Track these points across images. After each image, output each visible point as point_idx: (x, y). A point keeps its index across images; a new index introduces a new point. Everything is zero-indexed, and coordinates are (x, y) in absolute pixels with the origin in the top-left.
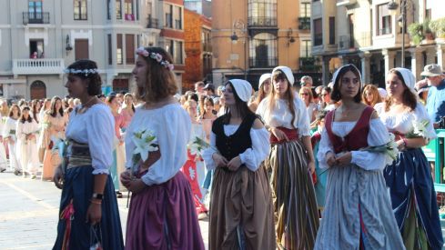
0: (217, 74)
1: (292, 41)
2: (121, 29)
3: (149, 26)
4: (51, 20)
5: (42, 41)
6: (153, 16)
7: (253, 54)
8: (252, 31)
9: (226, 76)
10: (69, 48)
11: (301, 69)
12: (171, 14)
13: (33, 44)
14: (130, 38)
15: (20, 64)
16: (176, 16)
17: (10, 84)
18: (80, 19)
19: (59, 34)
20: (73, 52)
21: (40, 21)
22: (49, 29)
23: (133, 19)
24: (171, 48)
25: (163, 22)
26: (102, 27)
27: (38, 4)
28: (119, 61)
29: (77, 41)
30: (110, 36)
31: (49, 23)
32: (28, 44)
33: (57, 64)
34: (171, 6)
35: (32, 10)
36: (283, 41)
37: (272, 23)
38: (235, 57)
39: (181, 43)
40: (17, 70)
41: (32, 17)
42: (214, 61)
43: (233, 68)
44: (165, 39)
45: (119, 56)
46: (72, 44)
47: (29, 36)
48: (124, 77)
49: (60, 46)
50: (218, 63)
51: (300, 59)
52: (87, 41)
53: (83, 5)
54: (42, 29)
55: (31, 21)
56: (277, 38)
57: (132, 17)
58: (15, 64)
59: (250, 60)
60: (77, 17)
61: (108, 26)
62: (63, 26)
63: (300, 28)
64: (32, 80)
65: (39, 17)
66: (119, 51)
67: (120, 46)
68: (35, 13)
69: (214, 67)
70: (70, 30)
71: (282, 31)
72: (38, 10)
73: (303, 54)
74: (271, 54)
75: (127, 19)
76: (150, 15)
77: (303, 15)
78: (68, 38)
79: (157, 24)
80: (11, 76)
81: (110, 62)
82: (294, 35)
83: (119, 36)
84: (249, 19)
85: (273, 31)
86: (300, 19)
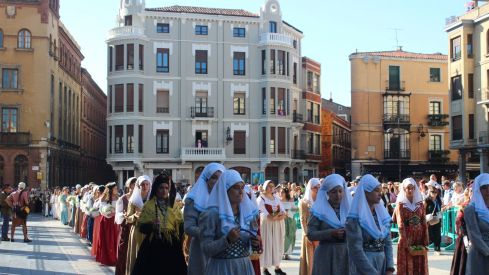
0: (356, 164)
1: (423, 135)
2: (274, 122)
3: (295, 121)
4: (215, 115)
5: (206, 131)
6: (298, 112)
7: (387, 147)
8: (386, 126)
9: (365, 166)
10: (229, 139)
11: (429, 160)
12: (312, 111)
13: (199, 134)
14: (282, 130)
15: (188, 152)
16: (315, 113)
17: (178, 169)
18: (239, 113)
19: (221, 126)
20: (232, 142)
21: (205, 115)
22: (213, 122)
23: (284, 114)
24: (312, 140)
25: (306, 118)
26: (258, 120)
27: (204, 100)
28: (272, 151)
29: (236, 132)
30: (264, 129)
31: (212, 116)
32: (194, 134)
33: (219, 152)
34: (312, 104)
35: (198, 105)
36: (415, 135)
37: (405, 120)
38: (372, 149)
39: (319, 135)
40: (185, 157)
41: (198, 111)
42: (353, 152)
43: (371, 159)
44: (308, 132)
45: (272, 146)
46: (232, 135)
47: (196, 127)
48: (275, 165)
49: (221, 136)
50: (356, 154)
51: (429, 151)
52: (244, 132)
53: (242, 101)
54: (207, 122)
55: (198, 115)
56: (410, 133)
57: (283, 113)
58: (183, 152)
59: (385, 152)
60: (236, 111)
61: (262, 120)
62: (225, 120)
63: (429, 124)
64: (197, 166)
65: (204, 111)
66: (272, 142)
67: (273, 138)
68: (201, 108)
69: (353, 157)
70: (230, 123)
71: (414, 126)
72: (204, 105)
73: (431, 148)
74: (403, 147)
75: (279, 114)
76: (295, 111)
77: (431, 113)
78: (229, 130)
79: (301, 119)
80: (179, 163)
81: (264, 151)
82: (424, 131)
83: (273, 129)
84: (384, 115)
85: (407, 126)
86: (429, 116)
